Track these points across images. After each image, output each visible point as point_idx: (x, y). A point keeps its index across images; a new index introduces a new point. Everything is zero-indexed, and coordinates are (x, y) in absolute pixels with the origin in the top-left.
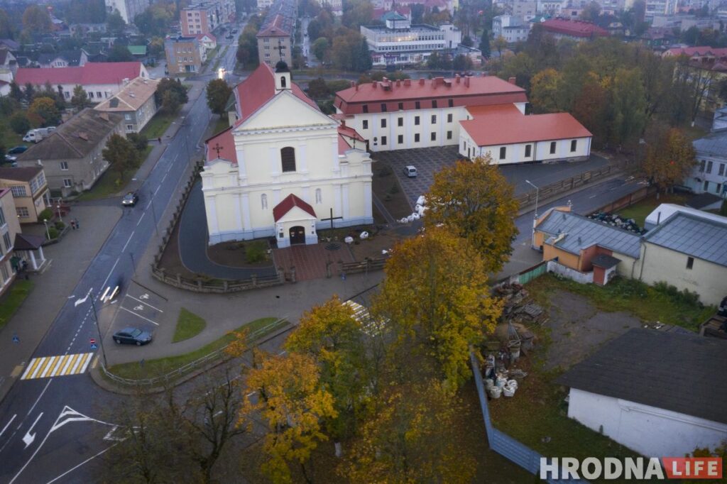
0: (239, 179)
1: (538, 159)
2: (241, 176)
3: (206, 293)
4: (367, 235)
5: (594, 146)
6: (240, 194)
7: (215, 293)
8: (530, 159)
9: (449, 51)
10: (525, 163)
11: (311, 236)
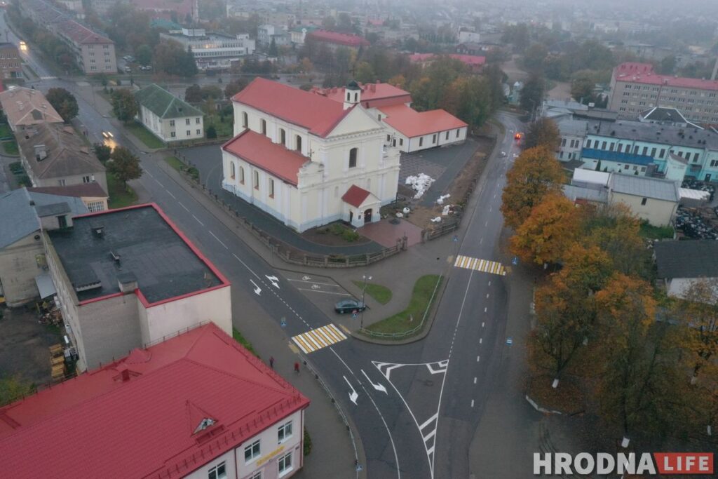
0: (323, 177)
1: (440, 144)
2: (326, 173)
3: (352, 267)
4: (409, 210)
5: (468, 135)
6: (323, 189)
7: (359, 266)
8: (435, 145)
9: (247, 57)
10: (433, 148)
11: (376, 216)
